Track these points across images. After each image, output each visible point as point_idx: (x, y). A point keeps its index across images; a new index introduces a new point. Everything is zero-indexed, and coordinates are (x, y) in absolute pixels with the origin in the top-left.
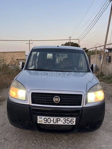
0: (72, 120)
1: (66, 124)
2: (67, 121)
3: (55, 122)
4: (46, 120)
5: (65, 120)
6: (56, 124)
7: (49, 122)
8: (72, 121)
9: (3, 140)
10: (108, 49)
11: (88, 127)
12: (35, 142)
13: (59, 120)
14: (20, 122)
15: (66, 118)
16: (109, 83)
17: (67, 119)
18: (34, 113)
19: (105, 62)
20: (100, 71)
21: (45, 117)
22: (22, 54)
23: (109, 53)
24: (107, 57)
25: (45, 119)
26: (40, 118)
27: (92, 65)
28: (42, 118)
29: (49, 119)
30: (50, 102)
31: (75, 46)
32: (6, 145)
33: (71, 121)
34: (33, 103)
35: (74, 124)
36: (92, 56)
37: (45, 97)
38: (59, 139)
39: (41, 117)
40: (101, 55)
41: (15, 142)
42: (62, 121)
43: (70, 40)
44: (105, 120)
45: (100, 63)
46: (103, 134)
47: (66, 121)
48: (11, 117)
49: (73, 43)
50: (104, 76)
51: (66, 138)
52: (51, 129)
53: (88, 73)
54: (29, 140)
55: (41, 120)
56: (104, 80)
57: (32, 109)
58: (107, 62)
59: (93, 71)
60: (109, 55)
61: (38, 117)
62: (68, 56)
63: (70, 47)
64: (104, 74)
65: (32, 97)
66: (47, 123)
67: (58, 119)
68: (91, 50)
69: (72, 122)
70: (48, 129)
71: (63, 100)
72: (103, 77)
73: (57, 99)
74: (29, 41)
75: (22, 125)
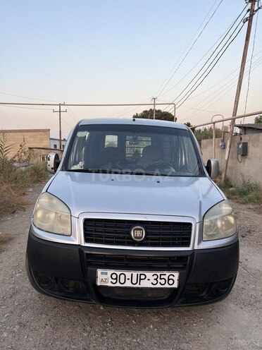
0: (171, 277)
1: (158, 286)
2: (161, 279)
3: (134, 281)
4: (116, 279)
5: (155, 277)
6: (137, 285)
7: (122, 281)
8: (171, 279)
9: (17, 327)
10: (239, 127)
11: (204, 294)
12: (88, 328)
13: (143, 277)
14: (57, 283)
15: (159, 274)
16: (244, 203)
17: (161, 275)
18: (89, 264)
19: (235, 155)
20: (223, 176)
21: (113, 271)
22: (42, 136)
23: (242, 136)
24: (239, 144)
25: (114, 276)
26: (102, 273)
27: (209, 162)
28: (106, 274)
29: (122, 276)
30: (124, 238)
31: (165, 120)
32: (26, 337)
33: (169, 280)
34: (87, 240)
35: (175, 285)
36: (204, 142)
37: (113, 227)
38: (140, 322)
39: (104, 271)
40: (226, 139)
41: (44, 331)
42: (149, 280)
43: (154, 104)
44: (239, 282)
45: (222, 157)
46: (235, 311)
47: (158, 279)
48: (36, 274)
49: (159, 111)
50: (232, 187)
51: (155, 319)
52: (125, 299)
53: (201, 178)
54: (74, 324)
55: (105, 277)
56: (234, 197)
57: (86, 254)
58: (240, 156)
59: (210, 175)
60: (243, 141)
61: (99, 271)
62: (151, 141)
63: (154, 120)
64: (233, 183)
65: (85, 229)
66: (118, 284)
67: (141, 275)
68: (202, 128)
69: (171, 282)
70: (119, 298)
71: (151, 235)
72: (231, 189)
73: (138, 233)
74: (60, 105)
75: (61, 291)
